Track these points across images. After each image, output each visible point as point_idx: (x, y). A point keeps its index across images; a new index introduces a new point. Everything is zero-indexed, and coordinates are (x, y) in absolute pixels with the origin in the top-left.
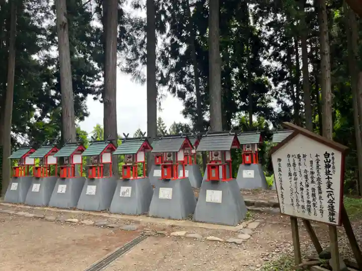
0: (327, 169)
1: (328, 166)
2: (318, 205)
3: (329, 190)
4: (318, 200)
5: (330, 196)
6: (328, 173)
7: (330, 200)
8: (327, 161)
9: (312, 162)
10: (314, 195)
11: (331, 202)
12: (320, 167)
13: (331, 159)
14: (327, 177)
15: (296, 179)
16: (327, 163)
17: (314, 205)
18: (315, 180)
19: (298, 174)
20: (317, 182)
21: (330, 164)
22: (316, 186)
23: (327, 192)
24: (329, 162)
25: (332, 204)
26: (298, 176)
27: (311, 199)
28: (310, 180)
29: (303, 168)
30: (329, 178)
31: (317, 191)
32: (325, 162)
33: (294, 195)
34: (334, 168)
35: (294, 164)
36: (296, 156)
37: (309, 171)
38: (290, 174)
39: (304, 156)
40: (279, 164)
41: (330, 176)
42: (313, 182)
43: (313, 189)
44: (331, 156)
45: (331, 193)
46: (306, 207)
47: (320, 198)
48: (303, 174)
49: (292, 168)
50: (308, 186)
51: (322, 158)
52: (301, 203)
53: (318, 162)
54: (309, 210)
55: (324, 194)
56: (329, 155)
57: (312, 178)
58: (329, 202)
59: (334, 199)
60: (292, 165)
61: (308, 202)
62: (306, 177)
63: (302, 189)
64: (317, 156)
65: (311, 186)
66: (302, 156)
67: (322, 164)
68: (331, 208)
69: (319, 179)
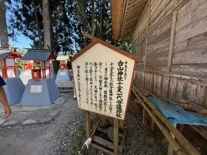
0: (120, 76)
1: (120, 73)
2: (108, 104)
3: (119, 93)
4: (108, 100)
5: (119, 98)
6: (120, 79)
7: (119, 101)
8: (120, 69)
9: (106, 69)
10: (105, 96)
11: (120, 102)
12: (113, 74)
13: (124, 67)
14: (119, 82)
15: (91, 83)
16: (120, 71)
17: (105, 104)
18: (108, 84)
19: (94, 79)
20: (109, 86)
21: (123, 71)
22: (108, 89)
23: (117, 94)
24: (122, 70)
25: (120, 104)
26: (94, 81)
27: (103, 99)
28: (103, 85)
29: (98, 74)
30: (120, 83)
31: (108, 93)
32: (118, 70)
33: (89, 95)
34: (126, 74)
35: (91, 71)
36: (94, 64)
37: (103, 77)
38: (87, 79)
39: (101, 64)
40: (78, 71)
41: (121, 82)
42: (106, 86)
43: (106, 92)
44: (124, 65)
45: (120, 95)
46: (98, 104)
47: (111, 99)
48: (98, 79)
49: (89, 74)
50: (101, 89)
51: (116, 66)
52: (94, 102)
53: (112, 70)
54: (101, 108)
55: (114, 96)
56: (123, 63)
57: (106, 82)
58: (117, 102)
59: (122, 100)
60: (89, 71)
61: (101, 101)
62: (101, 81)
63: (96, 91)
64: (111, 64)
65: (104, 89)
66: (98, 64)
67: (116, 72)
68: (119, 107)
69: (111, 84)
